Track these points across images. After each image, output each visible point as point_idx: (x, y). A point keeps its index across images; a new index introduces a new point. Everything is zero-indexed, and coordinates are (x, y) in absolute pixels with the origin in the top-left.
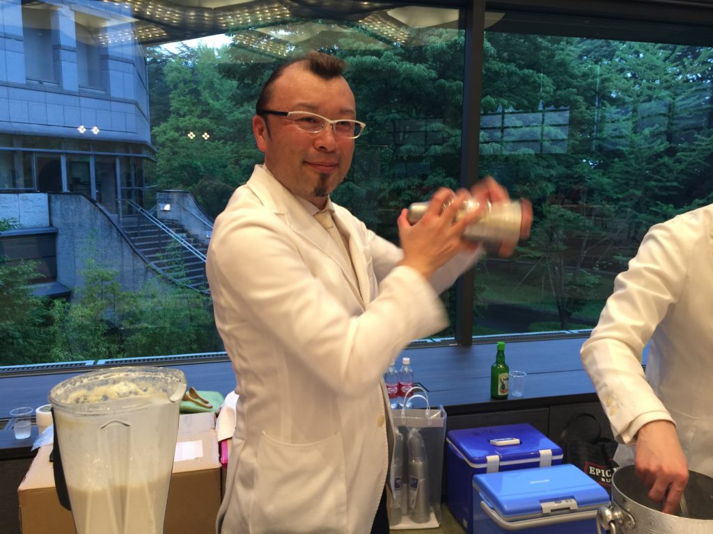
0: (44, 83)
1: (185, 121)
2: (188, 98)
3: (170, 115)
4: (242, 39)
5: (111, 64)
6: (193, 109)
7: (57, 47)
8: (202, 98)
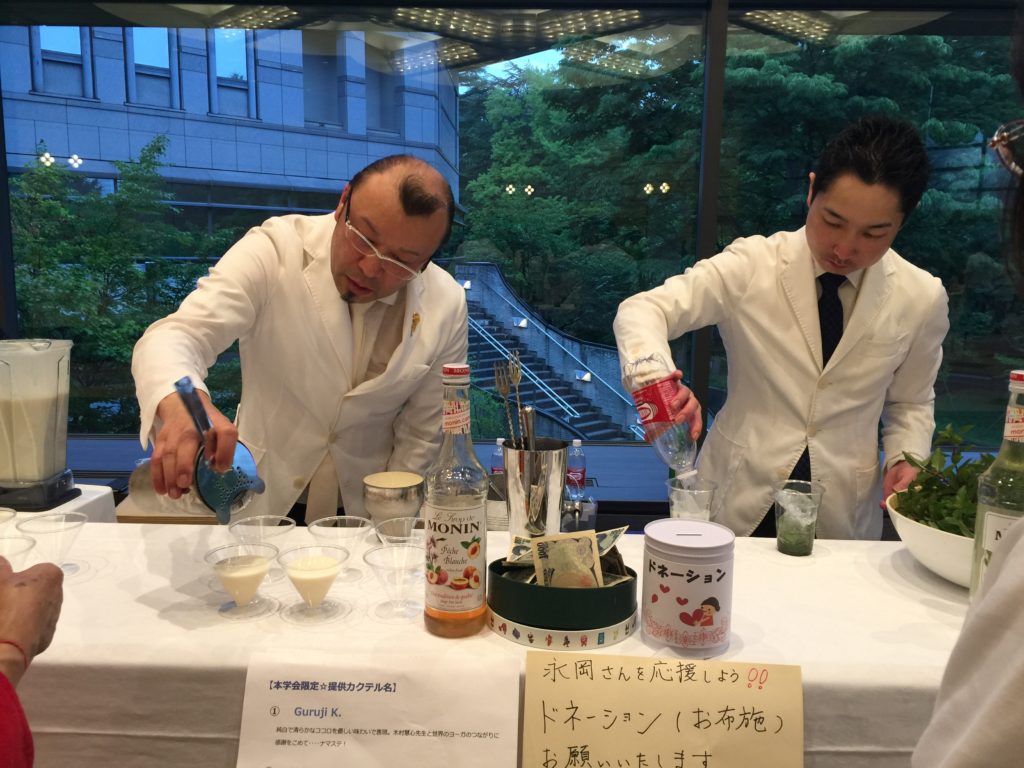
0: (327, 126)
1: (510, 171)
2: (514, 140)
3: (491, 164)
4: (575, 53)
5: (408, 98)
6: (521, 154)
7: (343, 79)
8: (534, 138)
